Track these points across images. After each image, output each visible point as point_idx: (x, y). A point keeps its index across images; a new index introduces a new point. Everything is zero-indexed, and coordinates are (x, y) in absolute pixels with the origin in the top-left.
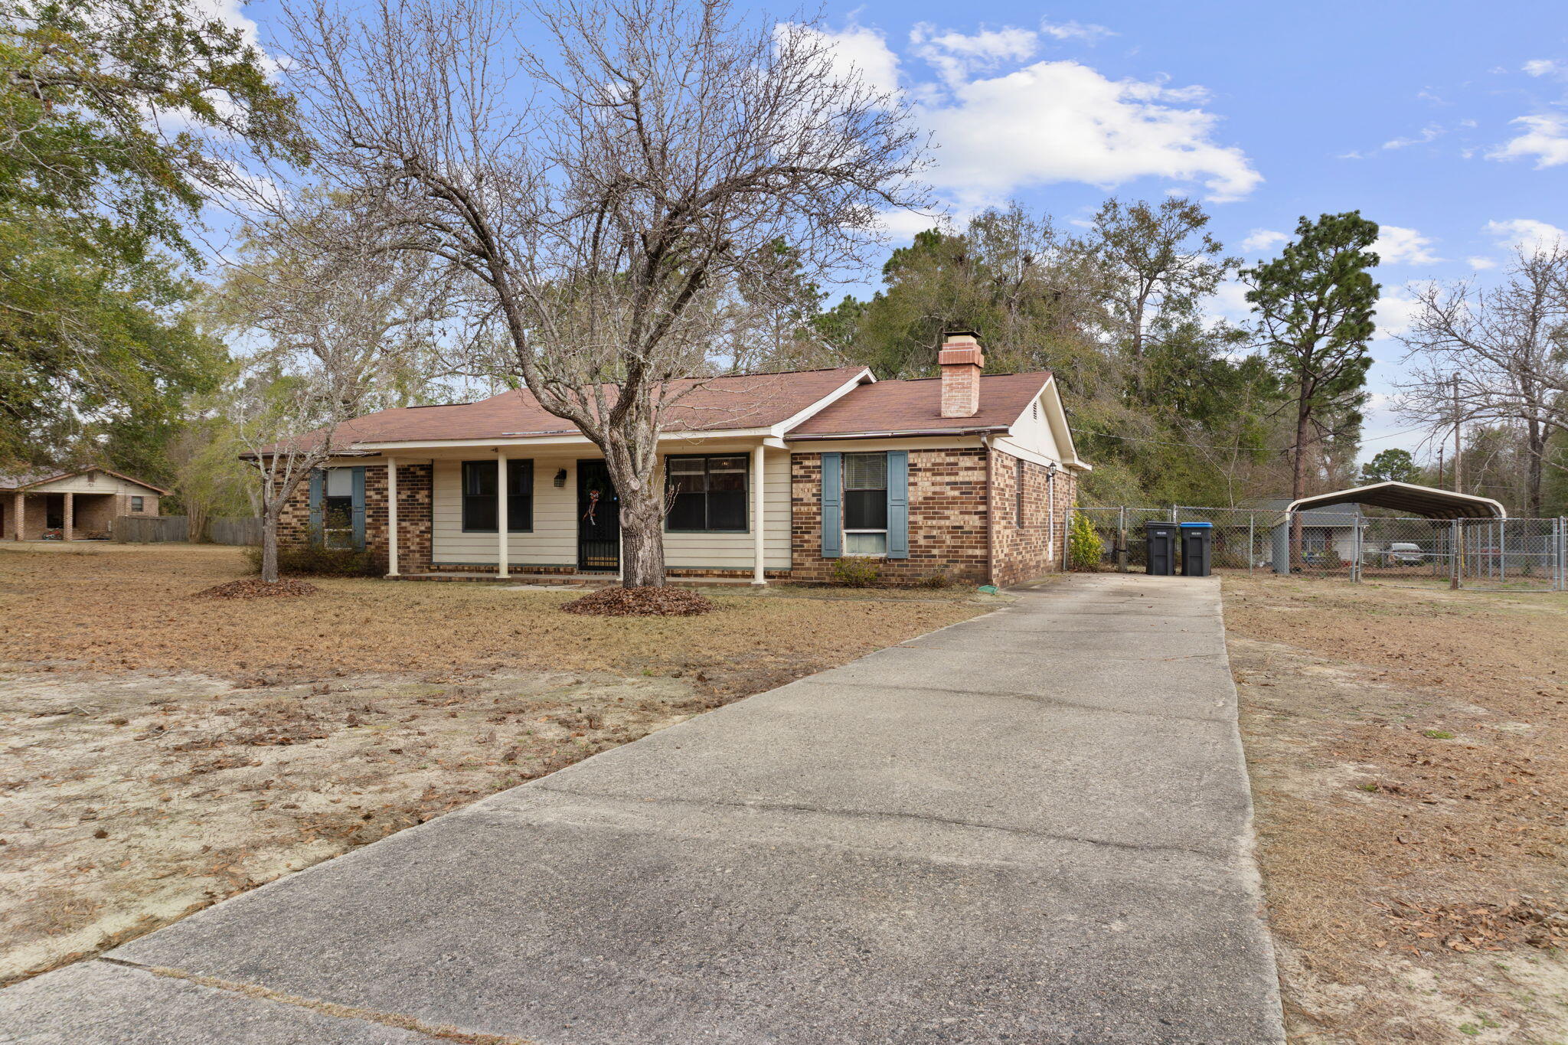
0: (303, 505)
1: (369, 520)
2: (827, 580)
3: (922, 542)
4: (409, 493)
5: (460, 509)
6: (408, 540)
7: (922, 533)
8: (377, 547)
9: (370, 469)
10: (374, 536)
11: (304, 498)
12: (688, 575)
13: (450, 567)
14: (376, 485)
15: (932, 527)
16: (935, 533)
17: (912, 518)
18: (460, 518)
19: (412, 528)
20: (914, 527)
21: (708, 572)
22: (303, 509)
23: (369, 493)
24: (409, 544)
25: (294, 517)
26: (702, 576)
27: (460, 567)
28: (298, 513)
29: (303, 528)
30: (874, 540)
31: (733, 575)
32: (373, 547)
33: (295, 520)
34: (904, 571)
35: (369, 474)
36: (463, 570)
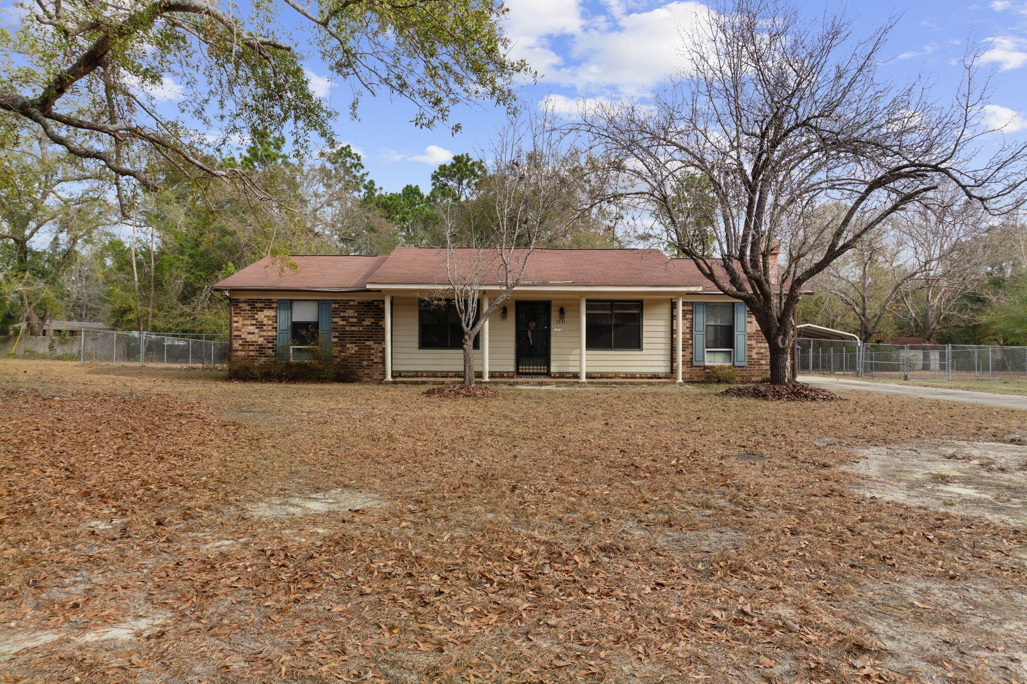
0: (270, 328)
1: (336, 340)
2: (696, 380)
3: (755, 356)
4: (373, 320)
5: (417, 333)
6: (372, 354)
7: (755, 351)
8: (342, 360)
9: (335, 302)
10: (340, 352)
11: (270, 322)
12: (601, 377)
13: (411, 374)
14: (342, 314)
15: (761, 348)
16: (762, 351)
17: (749, 342)
18: (416, 339)
19: (375, 346)
20: (751, 348)
21: (616, 375)
22: (269, 331)
23: (334, 320)
24: (373, 357)
25: (260, 336)
26: (611, 378)
27: (420, 374)
28: (262, 333)
29: (270, 345)
30: (723, 355)
31: (633, 376)
32: (339, 360)
33: (262, 339)
34: (744, 373)
35: (333, 306)
36: (422, 376)
